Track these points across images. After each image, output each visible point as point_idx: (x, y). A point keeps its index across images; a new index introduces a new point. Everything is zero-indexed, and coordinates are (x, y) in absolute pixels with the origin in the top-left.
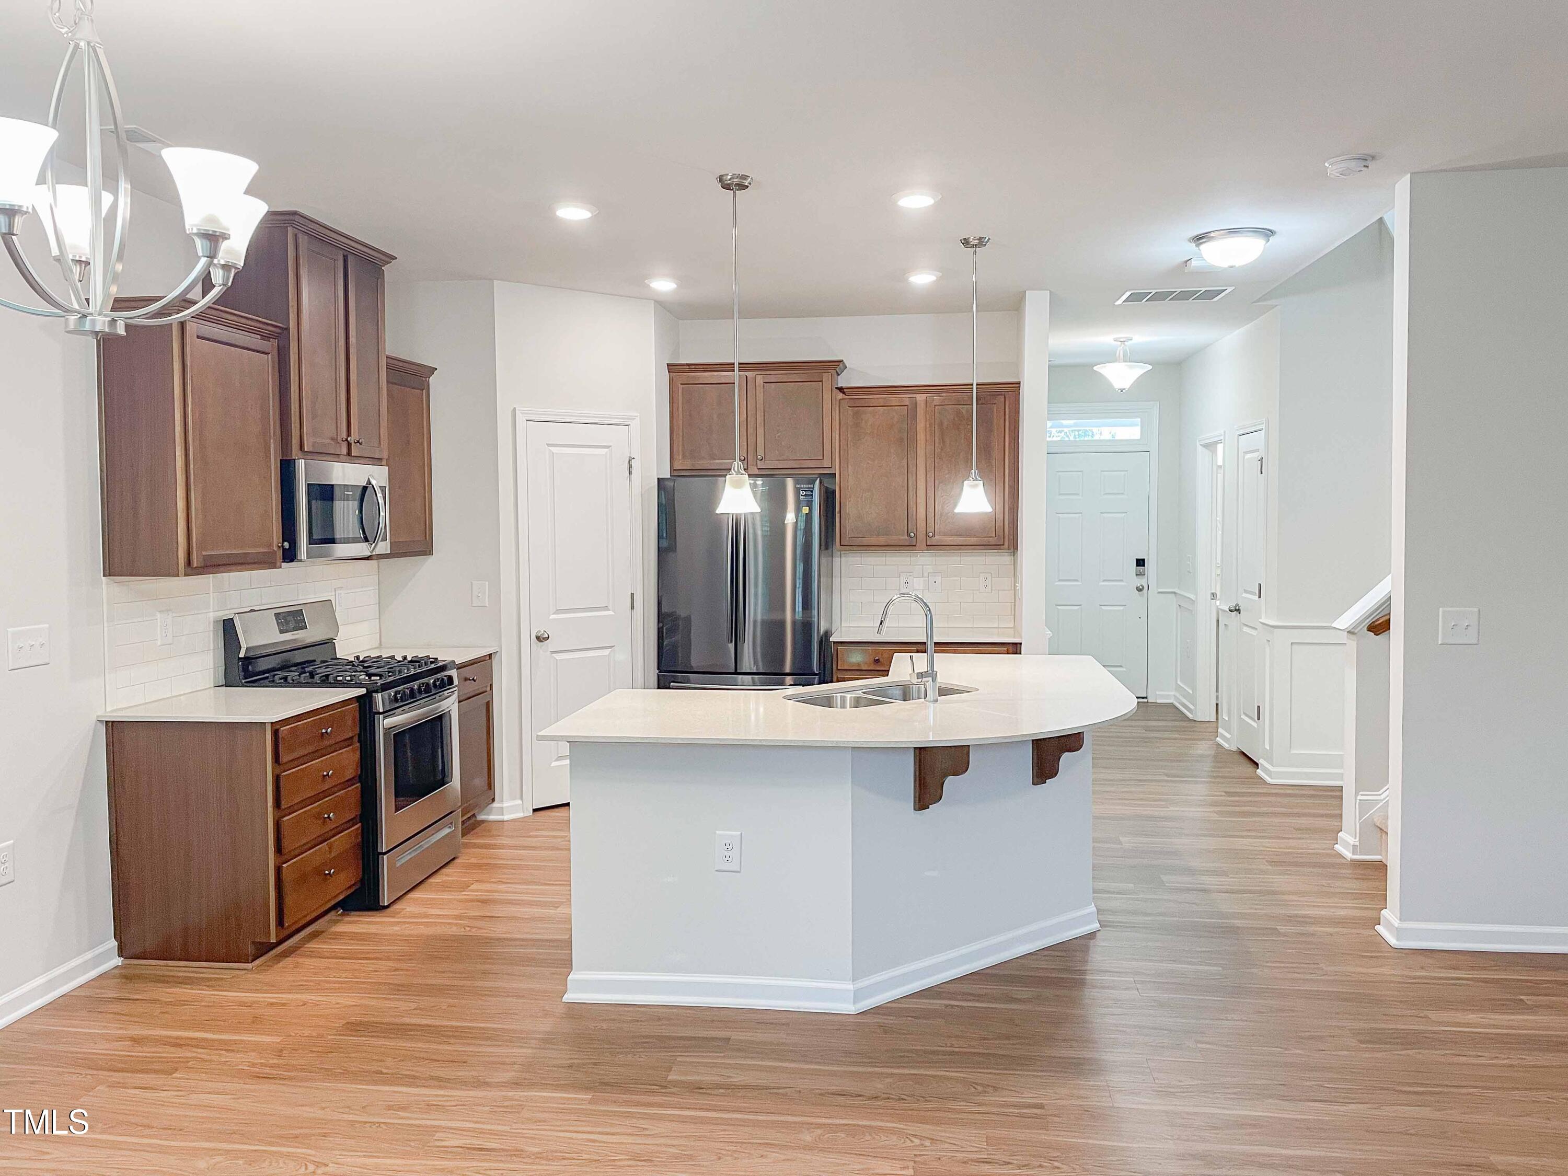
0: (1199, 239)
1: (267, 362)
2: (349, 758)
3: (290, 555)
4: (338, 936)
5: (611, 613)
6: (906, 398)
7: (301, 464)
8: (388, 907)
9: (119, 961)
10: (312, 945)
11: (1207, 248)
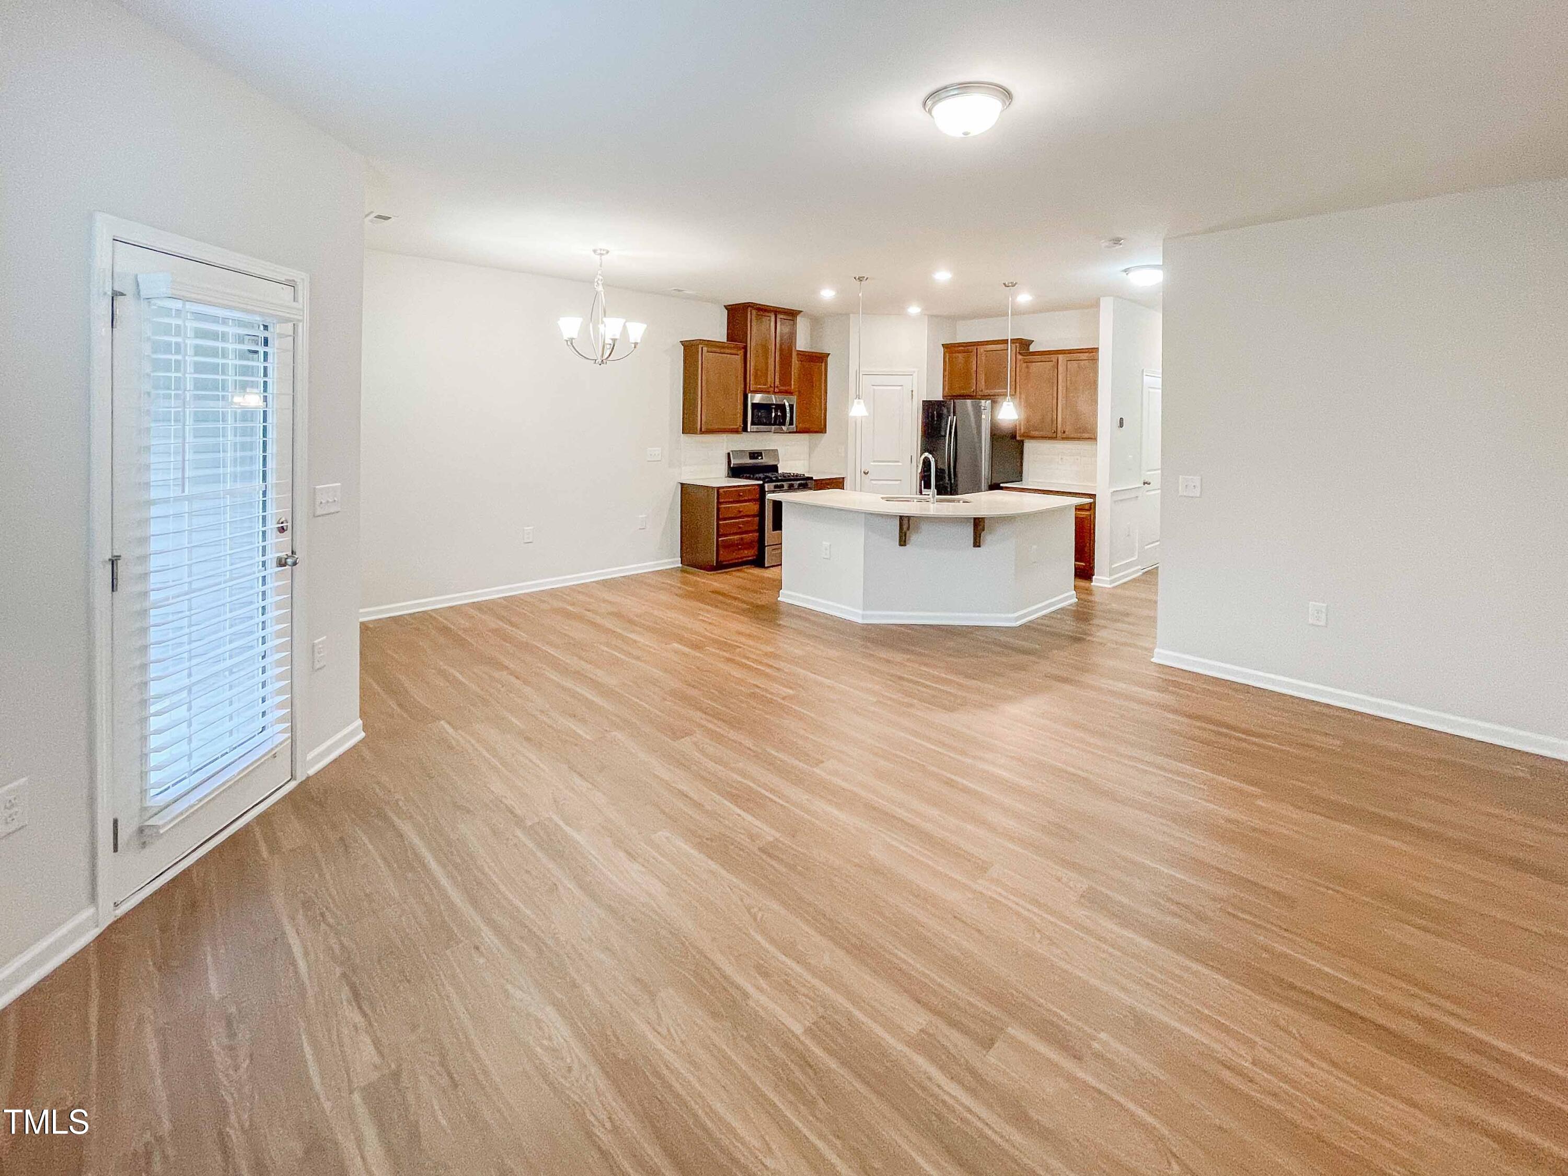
0: (1126, 271)
1: (738, 359)
2: (754, 507)
3: (745, 429)
4: (744, 572)
5: (900, 464)
6: (1054, 358)
7: (749, 395)
8: (768, 567)
9: (680, 565)
10: (734, 573)
11: (1132, 275)
